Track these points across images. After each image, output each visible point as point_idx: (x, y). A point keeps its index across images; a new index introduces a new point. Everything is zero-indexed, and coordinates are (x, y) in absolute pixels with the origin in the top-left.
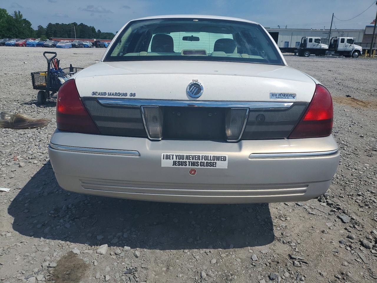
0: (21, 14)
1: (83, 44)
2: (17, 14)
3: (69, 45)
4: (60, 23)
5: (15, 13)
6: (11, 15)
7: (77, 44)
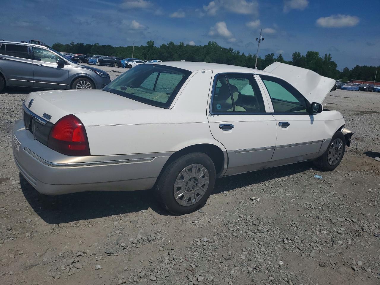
0: (330, 57)
1: (373, 88)
2: (327, 56)
3: (356, 88)
4: (369, 65)
5: (326, 55)
6: (322, 58)
7: (366, 88)
